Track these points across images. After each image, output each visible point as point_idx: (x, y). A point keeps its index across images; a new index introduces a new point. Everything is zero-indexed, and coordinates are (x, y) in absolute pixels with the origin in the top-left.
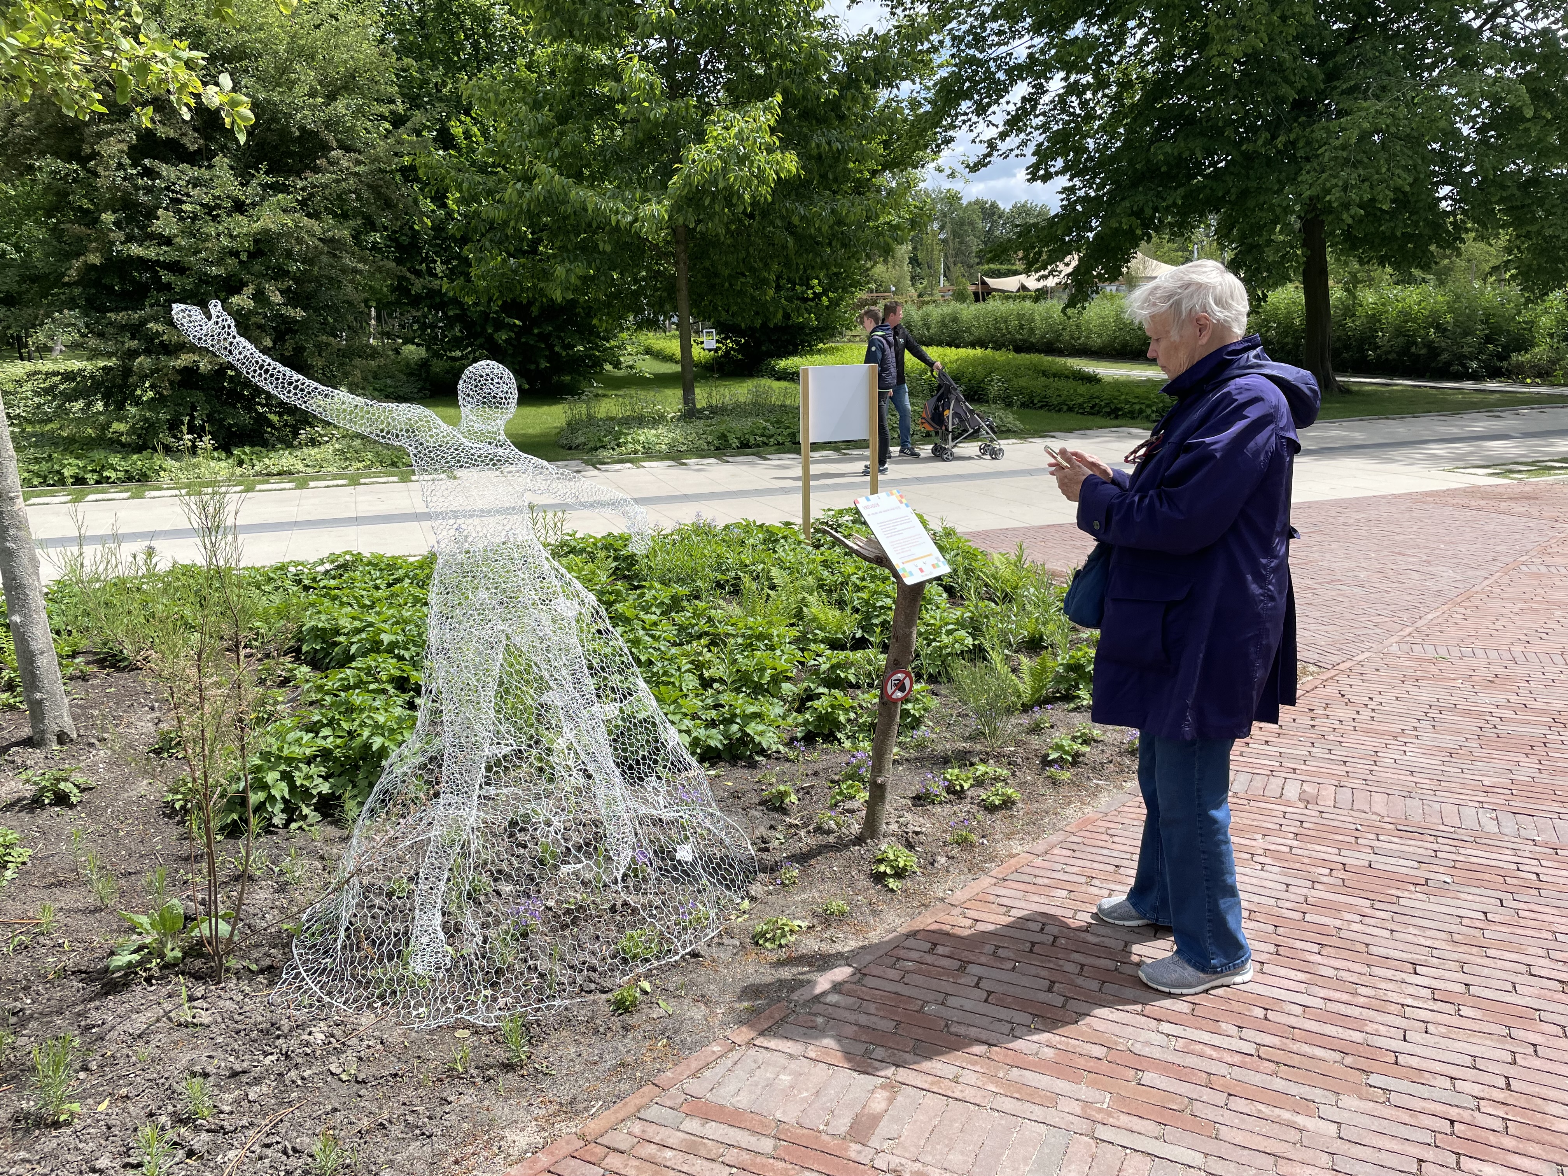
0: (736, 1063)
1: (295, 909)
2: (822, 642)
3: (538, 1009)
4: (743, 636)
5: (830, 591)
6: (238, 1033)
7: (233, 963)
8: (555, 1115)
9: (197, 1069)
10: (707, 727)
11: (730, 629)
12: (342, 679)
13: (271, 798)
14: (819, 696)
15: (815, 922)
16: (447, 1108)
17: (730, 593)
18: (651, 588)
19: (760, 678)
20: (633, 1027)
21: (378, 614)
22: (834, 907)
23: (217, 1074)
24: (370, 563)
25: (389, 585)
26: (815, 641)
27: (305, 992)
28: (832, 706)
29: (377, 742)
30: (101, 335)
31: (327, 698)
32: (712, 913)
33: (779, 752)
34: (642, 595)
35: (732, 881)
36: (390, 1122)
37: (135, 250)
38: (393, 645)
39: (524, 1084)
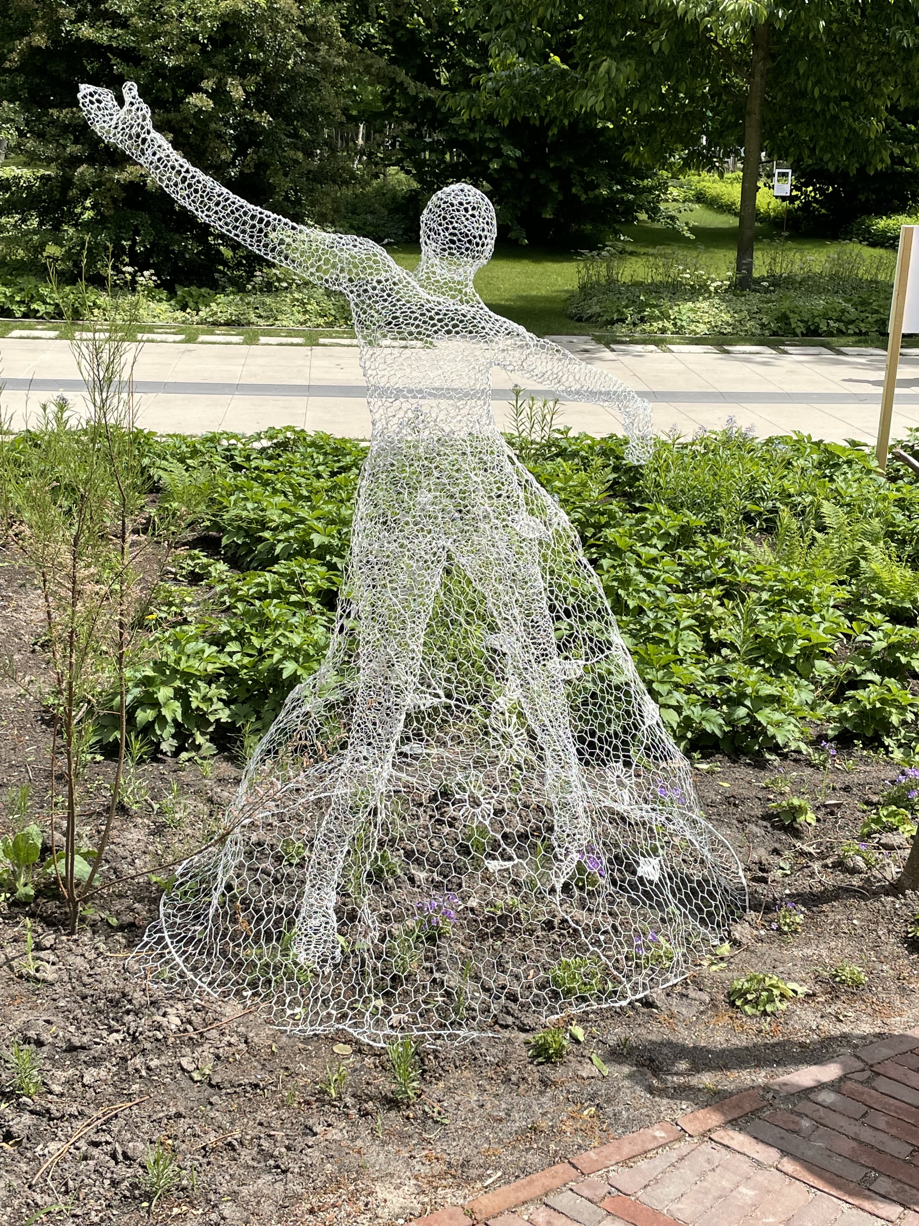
0: (682, 1159)
1: (170, 859)
2: (881, 610)
3: (438, 1037)
4: (771, 589)
5: (902, 543)
6: (84, 998)
7: (91, 912)
8: (441, 1176)
9: (32, 1034)
10: (704, 706)
11: (755, 579)
12: (259, 585)
13: (161, 719)
14: (865, 684)
15: (818, 989)
16: (311, 1140)
17: (761, 530)
18: (654, 512)
19: (786, 649)
20: (554, 1083)
21: (313, 508)
22: (846, 974)
23: (53, 1045)
24: (313, 444)
25: (333, 474)
26: (871, 609)
27: (167, 962)
28: (883, 701)
29: (289, 668)
30: (41, 136)
31: (239, 605)
32: (679, 952)
33: (798, 752)
34: (643, 520)
35: (710, 914)
36: (241, 1143)
37: (86, 31)
38: (325, 549)
39: (408, 1129)
